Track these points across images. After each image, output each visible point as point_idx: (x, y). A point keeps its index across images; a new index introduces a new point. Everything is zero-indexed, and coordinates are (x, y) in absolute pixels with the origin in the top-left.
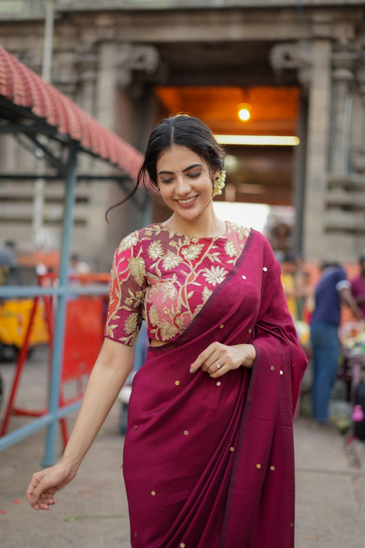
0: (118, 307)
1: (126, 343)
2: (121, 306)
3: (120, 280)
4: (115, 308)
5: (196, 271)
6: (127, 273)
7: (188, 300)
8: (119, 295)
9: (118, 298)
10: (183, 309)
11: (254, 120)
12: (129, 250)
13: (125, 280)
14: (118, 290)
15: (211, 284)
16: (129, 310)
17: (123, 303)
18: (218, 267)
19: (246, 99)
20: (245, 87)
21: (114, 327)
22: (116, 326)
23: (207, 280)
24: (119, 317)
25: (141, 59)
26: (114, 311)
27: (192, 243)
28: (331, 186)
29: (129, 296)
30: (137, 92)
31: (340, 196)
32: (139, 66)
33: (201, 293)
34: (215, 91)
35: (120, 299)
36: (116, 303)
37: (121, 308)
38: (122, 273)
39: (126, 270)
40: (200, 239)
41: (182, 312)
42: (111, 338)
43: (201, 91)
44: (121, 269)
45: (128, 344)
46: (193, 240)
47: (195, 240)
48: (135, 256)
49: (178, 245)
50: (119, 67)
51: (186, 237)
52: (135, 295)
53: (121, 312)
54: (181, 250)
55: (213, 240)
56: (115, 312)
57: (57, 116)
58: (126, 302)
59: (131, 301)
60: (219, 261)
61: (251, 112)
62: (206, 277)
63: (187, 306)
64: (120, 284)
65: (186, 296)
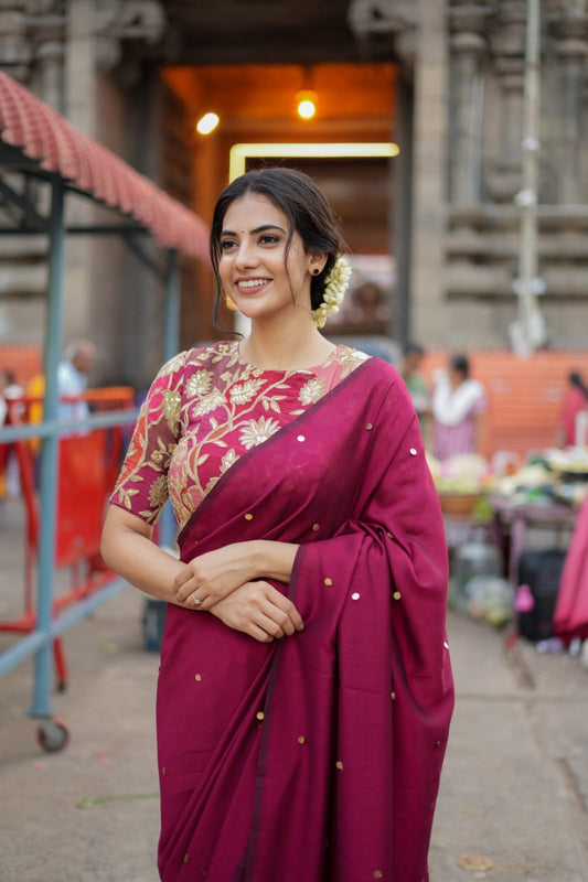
0: (141, 463)
1: (149, 520)
2: (145, 461)
3: (149, 422)
4: (136, 464)
5: (235, 423)
6: (160, 412)
7: (198, 467)
8: (144, 444)
9: (141, 449)
10: (190, 482)
11: (321, 117)
12: (167, 378)
13: (155, 423)
14: (144, 437)
15: (244, 446)
16: (158, 469)
17: (148, 458)
18: (270, 420)
19: (308, 84)
20: (308, 64)
21: (132, 492)
22: (137, 492)
23: (242, 438)
24: (142, 479)
25: (137, 22)
26: (134, 468)
27: (252, 377)
28: (453, 224)
29: (158, 449)
30: (132, 76)
31: (468, 240)
32: (134, 32)
33: (220, 459)
34: (256, 72)
35: (145, 449)
36: (138, 455)
37: (145, 464)
38: (152, 411)
39: (160, 407)
40: (265, 372)
41: (188, 486)
42: (127, 510)
43: (234, 72)
44: (153, 405)
45: (151, 523)
46: (254, 373)
47: (257, 373)
48: (172, 388)
49: (231, 378)
50: (99, 35)
51: (248, 368)
52: (167, 449)
53: (145, 471)
54: (231, 387)
55: (286, 376)
56: (135, 471)
57: (38, 142)
58: (153, 456)
59: (161, 457)
60: (277, 409)
61: (316, 104)
62: (243, 434)
63: (195, 478)
64: (148, 427)
65: (196, 460)
